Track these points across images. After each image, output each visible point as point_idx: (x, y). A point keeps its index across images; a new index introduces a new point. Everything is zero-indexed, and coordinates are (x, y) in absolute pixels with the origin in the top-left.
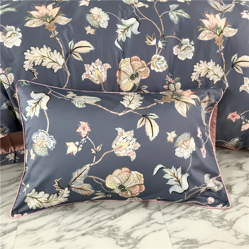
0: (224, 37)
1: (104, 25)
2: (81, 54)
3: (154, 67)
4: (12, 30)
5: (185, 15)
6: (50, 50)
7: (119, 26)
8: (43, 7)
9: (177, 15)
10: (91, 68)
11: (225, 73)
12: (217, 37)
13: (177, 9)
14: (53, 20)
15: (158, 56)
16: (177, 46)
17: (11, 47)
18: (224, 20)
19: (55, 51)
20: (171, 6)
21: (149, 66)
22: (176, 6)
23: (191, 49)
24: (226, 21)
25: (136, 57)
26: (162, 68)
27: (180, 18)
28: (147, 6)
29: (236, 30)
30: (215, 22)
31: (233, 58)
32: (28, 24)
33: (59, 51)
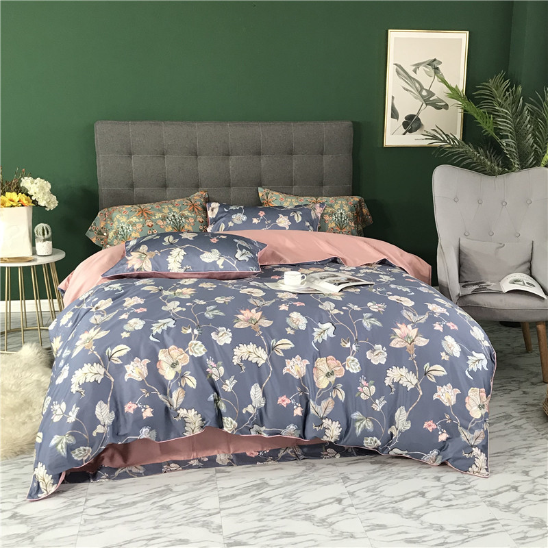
0: (415, 346)
1: (303, 327)
2: (282, 350)
3: (349, 367)
4: (223, 330)
5: (378, 324)
6: (255, 346)
7: (315, 329)
8: (248, 311)
9: (370, 323)
10: (291, 363)
11: (419, 380)
12: (409, 345)
13: (370, 317)
14: (257, 322)
15: (352, 358)
16: (370, 351)
17: (222, 344)
18: (416, 330)
19: (260, 348)
20: (364, 315)
21: (344, 366)
22: (369, 315)
23: (384, 354)
24: (418, 331)
25: (331, 357)
26: (356, 369)
27: (373, 325)
28: (342, 313)
29: (428, 340)
30: (407, 331)
31: (425, 366)
32: (236, 326)
33: (263, 347)
